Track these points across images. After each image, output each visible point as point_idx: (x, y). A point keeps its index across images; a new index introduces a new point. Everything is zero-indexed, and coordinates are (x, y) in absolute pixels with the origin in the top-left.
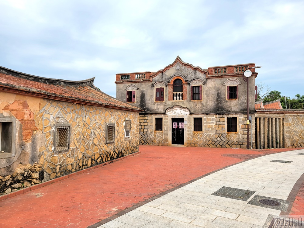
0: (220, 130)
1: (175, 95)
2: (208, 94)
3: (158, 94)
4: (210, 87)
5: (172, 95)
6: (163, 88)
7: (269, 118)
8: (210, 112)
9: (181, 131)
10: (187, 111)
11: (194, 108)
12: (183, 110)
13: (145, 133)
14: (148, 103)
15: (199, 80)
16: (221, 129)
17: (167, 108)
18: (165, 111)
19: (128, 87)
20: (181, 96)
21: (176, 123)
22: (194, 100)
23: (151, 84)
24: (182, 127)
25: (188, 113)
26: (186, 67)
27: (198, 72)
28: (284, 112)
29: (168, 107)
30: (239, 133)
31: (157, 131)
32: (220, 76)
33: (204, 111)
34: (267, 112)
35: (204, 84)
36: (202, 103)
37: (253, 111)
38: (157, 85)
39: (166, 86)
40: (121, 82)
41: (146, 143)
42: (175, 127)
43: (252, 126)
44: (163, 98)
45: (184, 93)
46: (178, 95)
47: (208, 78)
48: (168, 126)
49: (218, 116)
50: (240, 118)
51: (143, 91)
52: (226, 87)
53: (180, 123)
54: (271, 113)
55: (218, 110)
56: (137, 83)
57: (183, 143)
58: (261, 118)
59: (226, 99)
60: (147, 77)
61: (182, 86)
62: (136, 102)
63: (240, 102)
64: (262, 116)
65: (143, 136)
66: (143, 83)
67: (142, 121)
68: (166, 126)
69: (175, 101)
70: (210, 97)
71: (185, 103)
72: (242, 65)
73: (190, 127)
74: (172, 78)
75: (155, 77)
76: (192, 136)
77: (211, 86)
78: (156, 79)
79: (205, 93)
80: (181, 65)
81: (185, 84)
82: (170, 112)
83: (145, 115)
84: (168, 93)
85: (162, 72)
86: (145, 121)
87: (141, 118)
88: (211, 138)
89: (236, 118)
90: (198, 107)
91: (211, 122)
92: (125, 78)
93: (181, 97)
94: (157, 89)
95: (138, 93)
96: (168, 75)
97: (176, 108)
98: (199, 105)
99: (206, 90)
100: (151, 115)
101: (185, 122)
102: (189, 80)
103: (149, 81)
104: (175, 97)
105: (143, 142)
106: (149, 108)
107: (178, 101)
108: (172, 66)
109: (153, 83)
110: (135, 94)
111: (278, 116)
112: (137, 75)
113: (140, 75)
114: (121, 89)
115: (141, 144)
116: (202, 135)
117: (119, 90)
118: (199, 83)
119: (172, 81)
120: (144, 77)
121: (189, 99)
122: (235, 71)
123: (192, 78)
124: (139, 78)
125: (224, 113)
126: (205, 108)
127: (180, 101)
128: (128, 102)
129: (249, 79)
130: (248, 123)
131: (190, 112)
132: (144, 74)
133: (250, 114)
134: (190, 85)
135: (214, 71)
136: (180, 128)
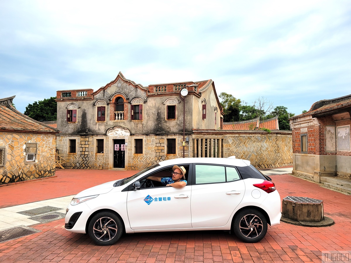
0: (159, 152)
1: (117, 115)
2: (149, 114)
3: (100, 113)
4: (150, 106)
5: (113, 115)
6: (105, 107)
7: (206, 140)
8: (150, 132)
9: (123, 153)
10: (128, 132)
11: (134, 129)
12: (124, 130)
13: (86, 156)
14: (89, 123)
15: (139, 98)
16: (160, 151)
17: (108, 128)
18: (106, 132)
19: (68, 106)
20: (123, 115)
21: (118, 145)
22: (135, 120)
23: (92, 102)
25: (129, 134)
26: (128, 84)
27: (139, 90)
28: (222, 133)
29: (109, 127)
30: (177, 155)
31: (99, 154)
32: (160, 95)
33: (144, 132)
34: (204, 132)
35: (144, 103)
36: (143, 123)
37: (190, 132)
38: (98, 104)
39: (108, 104)
40: (62, 99)
41: (87, 167)
43: (190, 147)
44: (105, 117)
45: (125, 112)
46: (120, 115)
47: (148, 96)
48: (109, 147)
49: (157, 137)
50: (179, 139)
51: (84, 110)
52: (166, 107)
53: (122, 145)
54: (209, 134)
55: (158, 131)
56: (78, 101)
57: (124, 167)
58: (198, 139)
59: (166, 119)
60: (90, 95)
61: (123, 105)
62: (77, 122)
63: (178, 123)
64: (200, 137)
65: (84, 159)
66: (84, 102)
67: (83, 143)
68: (107, 148)
69: (116, 121)
70: (151, 117)
71: (127, 123)
72: (181, 84)
73: (130, 149)
75: (97, 95)
76: (133, 159)
77: (151, 105)
78: (98, 97)
79: (145, 112)
80: (122, 82)
81: (126, 102)
82: (111, 133)
83: (86, 136)
84: (109, 112)
85: (103, 89)
86: (87, 142)
87: (82, 139)
88: (151, 161)
89: (175, 139)
90: (138, 128)
91: (151, 144)
92: (67, 96)
93: (122, 117)
94: (98, 108)
95: (80, 112)
96: (109, 92)
97: (117, 129)
98: (140, 126)
99: (147, 110)
100: (92, 137)
101: (126, 143)
102: (131, 98)
103: (90, 99)
104: (117, 116)
105: (84, 166)
106: (90, 129)
107: (119, 121)
108: (113, 83)
109: (95, 101)
110: (76, 113)
111: (216, 137)
112: (79, 92)
113: (81, 92)
114: (62, 107)
115: (82, 168)
116: (142, 158)
117: (60, 108)
118: (140, 101)
119: (113, 99)
120: (86, 95)
121: (130, 119)
122: (174, 89)
123: (133, 97)
124: (80, 96)
125: (163, 134)
126: (145, 128)
127: (122, 121)
128: (69, 122)
129: (187, 98)
130: (184, 144)
131: (130, 133)
132: (86, 92)
133: (186, 134)
134: (131, 104)
135: (155, 89)
136: (122, 150)
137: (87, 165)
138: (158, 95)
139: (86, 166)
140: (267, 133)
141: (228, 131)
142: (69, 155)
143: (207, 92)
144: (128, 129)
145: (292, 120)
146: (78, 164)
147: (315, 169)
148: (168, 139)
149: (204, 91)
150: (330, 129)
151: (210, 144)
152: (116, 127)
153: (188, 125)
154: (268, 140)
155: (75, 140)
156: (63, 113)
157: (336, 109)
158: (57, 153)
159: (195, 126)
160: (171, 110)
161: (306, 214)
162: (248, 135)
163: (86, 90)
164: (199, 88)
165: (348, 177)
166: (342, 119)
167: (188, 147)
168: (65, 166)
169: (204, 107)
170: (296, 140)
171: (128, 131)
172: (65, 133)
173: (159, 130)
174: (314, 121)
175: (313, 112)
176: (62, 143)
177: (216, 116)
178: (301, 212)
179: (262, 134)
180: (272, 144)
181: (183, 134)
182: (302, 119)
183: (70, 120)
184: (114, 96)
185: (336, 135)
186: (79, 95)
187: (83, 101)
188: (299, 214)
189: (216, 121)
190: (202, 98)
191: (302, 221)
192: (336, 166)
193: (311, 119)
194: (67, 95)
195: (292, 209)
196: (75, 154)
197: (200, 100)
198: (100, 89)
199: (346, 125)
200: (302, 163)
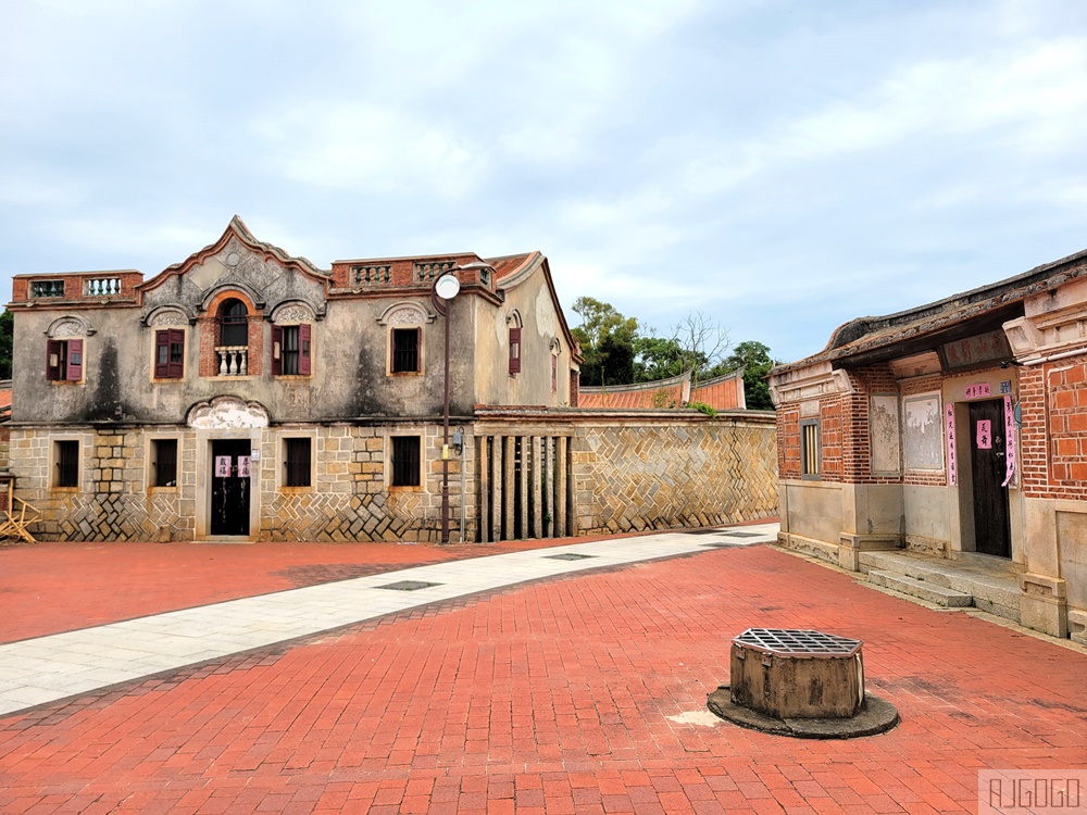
0: (367, 481)
1: (224, 357)
2: (331, 356)
3: (165, 351)
4: (337, 331)
5: (210, 357)
6: (182, 332)
7: (518, 439)
8: (338, 416)
9: (243, 485)
10: (261, 415)
11: (283, 405)
12: (248, 410)
13: (114, 497)
14: (126, 385)
15: (300, 303)
16: (370, 477)
17: (192, 402)
18: (186, 416)
19: (54, 326)
20: (243, 361)
21: (228, 459)
22: (285, 377)
23: (138, 314)
24: (246, 471)
25: (264, 422)
26: (262, 258)
27: (299, 277)
28: (567, 417)
29: (197, 399)
30: (426, 490)
31: (159, 489)
32: (368, 293)
33: (317, 415)
34: (511, 416)
35: (317, 320)
36: (312, 385)
37: (467, 414)
38: (159, 320)
39: (193, 323)
40: (29, 305)
41: (118, 535)
42: (224, 473)
43: (465, 464)
44: (182, 366)
45: (252, 349)
46: (234, 357)
47: (331, 299)
48: (195, 465)
49: (360, 431)
50: (429, 437)
51: (111, 340)
52: (389, 332)
53: (241, 459)
54: (526, 419)
55: (361, 410)
56: (90, 311)
57: (246, 532)
58: (492, 437)
59: (388, 373)
60: (131, 291)
61: (247, 325)
62: (83, 381)
63: (429, 384)
64: (497, 430)
65: (107, 506)
66: (111, 313)
67: (104, 452)
68: (188, 469)
69: (220, 378)
70: (339, 365)
71: (257, 385)
72: (436, 259)
73: (269, 471)
74: (212, 296)
75: (155, 292)
76: (278, 504)
77: (341, 327)
78: (157, 299)
79: (321, 351)
80: (244, 250)
81: (256, 317)
82: (204, 418)
83: (114, 429)
84: (197, 348)
85: (179, 272)
86: (117, 451)
87: (101, 441)
88: (337, 510)
89: (418, 438)
90: (296, 401)
91: (339, 454)
92: (48, 293)
93: (243, 365)
94: (159, 333)
95: (94, 348)
96: (198, 283)
97: (225, 405)
98: (302, 394)
99: (325, 342)
100: (137, 431)
101: (253, 453)
102: (271, 304)
103: (131, 305)
104: (224, 363)
105: (106, 530)
106: (131, 404)
107: (232, 378)
108: (211, 251)
109: (147, 310)
110: (81, 350)
111: (551, 430)
112: (92, 281)
113: (101, 281)
114: (30, 331)
115: (100, 537)
116: (310, 500)
117: (23, 334)
118: (304, 314)
119: (212, 306)
120: (117, 289)
121: (269, 371)
122: (415, 276)
123: (280, 299)
124: (96, 292)
125: (378, 421)
126: (320, 402)
127: (240, 378)
128: (54, 382)
129: (457, 307)
130: (446, 454)
131: (270, 417)
132: (117, 280)
133: (453, 423)
134: (271, 322)
135: (352, 274)
136: (241, 475)
137: (116, 529)
138: (363, 295)
139: (113, 530)
140: (706, 417)
141: (587, 411)
142: (53, 496)
143: (527, 288)
144: (261, 405)
145: (775, 376)
146: (84, 525)
147: (842, 529)
148: (396, 440)
149: (515, 287)
150: (883, 402)
151: (531, 457)
152: (220, 399)
153: (460, 392)
154: (710, 439)
155: (75, 444)
156: (34, 350)
157: (899, 343)
158: (11, 489)
159: (482, 394)
160: (406, 342)
161: (808, 694)
162: (649, 425)
163: (118, 274)
164: (498, 277)
165: (938, 552)
166: (918, 373)
167: (459, 464)
168: (38, 533)
169: (515, 336)
170: (787, 440)
171: (261, 411)
172: (41, 420)
173: (366, 408)
174: (837, 380)
175: (834, 354)
176: (30, 454)
177: (554, 365)
178: (790, 686)
179: (691, 420)
180: (722, 451)
181: (442, 420)
182: (804, 375)
183: (56, 374)
184: (216, 296)
185: (900, 421)
186: (93, 291)
187: (106, 311)
188: (783, 693)
189: (554, 383)
190: (509, 303)
191: (795, 718)
192: (903, 518)
193: (830, 374)
194: (47, 290)
195: (762, 677)
196: (74, 489)
197: (502, 314)
198: (164, 272)
199: (930, 390)
200: (807, 508)
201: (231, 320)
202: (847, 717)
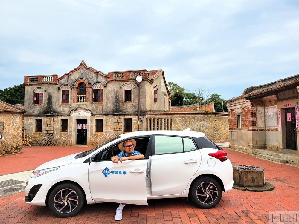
0: (118, 130)
1: (80, 98)
2: (108, 97)
3: (64, 96)
4: (110, 91)
5: (76, 98)
6: (69, 91)
7: (158, 119)
8: (110, 113)
9: (85, 131)
11: (95, 110)
12: (86, 111)
13: (51, 134)
14: (54, 105)
15: (100, 83)
16: (118, 129)
18: (70, 113)
19: (35, 90)
20: (85, 98)
21: (81, 124)
22: (96, 103)
23: (57, 86)
24: (86, 128)
25: (90, 115)
26: (90, 71)
27: (99, 76)
28: (171, 113)
29: (73, 109)
31: (63, 132)
32: (118, 80)
33: (104, 113)
34: (156, 113)
35: (104, 88)
36: (103, 105)
37: (144, 113)
38: (63, 88)
39: (72, 89)
40: (29, 84)
41: (52, 144)
42: (80, 128)
43: (144, 126)
44: (69, 100)
45: (87, 95)
46: (82, 98)
47: (108, 82)
48: (72, 126)
49: (116, 117)
50: (134, 119)
51: (50, 93)
52: (123, 91)
53: (84, 124)
54: (160, 114)
55: (116, 112)
56: (45, 86)
57: (86, 144)
58: (151, 119)
59: (123, 102)
60: (55, 80)
61: (86, 89)
62: (43, 104)
63: (134, 105)
64: (152, 117)
65: (49, 137)
67: (48, 123)
68: (70, 127)
69: (79, 103)
70: (110, 99)
71: (89, 105)
72: (136, 71)
73: (92, 128)
74: (77, 81)
75: (62, 80)
76: (94, 136)
77: (111, 90)
78: (62, 82)
79: (105, 96)
80: (85, 69)
81: (88, 87)
82: (75, 114)
83: (51, 116)
84: (73, 95)
85: (68, 75)
86: (52, 122)
87: (48, 119)
88: (110, 138)
89: (131, 119)
90: (99, 109)
91: (110, 123)
92: (34, 81)
93: (85, 100)
94: (63, 91)
95: (46, 95)
96: (73, 78)
97: (80, 110)
98: (100, 107)
99: (106, 93)
100: (57, 117)
101: (88, 123)
102: (92, 84)
103: (55, 84)
104: (80, 99)
105: (49, 143)
106: (56, 110)
107: (82, 103)
108: (76, 69)
109: (59, 85)
110: (42, 96)
111: (165, 116)
112: (45, 78)
113: (47, 78)
114: (29, 91)
115: (47, 145)
116: (102, 135)
117: (27, 92)
118: (101, 86)
119: (77, 84)
120: (52, 80)
121: (92, 101)
122: (130, 76)
123: (95, 82)
124: (46, 81)
125: (121, 114)
126: (105, 109)
127: (84, 103)
128: (35, 104)
129: (142, 84)
130: (139, 123)
131: (92, 113)
132: (52, 77)
133: (141, 115)
134: (92, 88)
135: (113, 75)
136: (84, 129)
137: (52, 143)
138: (117, 81)
139: (51, 143)
140: (207, 114)
141: (176, 112)
142: (35, 134)
143: (158, 79)
144: (90, 110)
145: (228, 102)
146: (43, 142)
147: (248, 143)
148: (125, 119)
149: (156, 79)
150: (260, 109)
151: (161, 123)
152: (79, 109)
153: (142, 107)
154: (209, 120)
155: (41, 120)
156: (30, 96)
157: (266, 92)
158: (24, 132)
159: (148, 108)
160: (128, 94)
161: (251, 181)
162: (192, 116)
163: (52, 76)
164: (152, 76)
165: (276, 149)
166: (270, 101)
167: (142, 126)
168: (32, 144)
169: (156, 92)
170: (232, 119)
171: (90, 112)
172: (32, 114)
173: (117, 111)
174: (247, 103)
175: (246, 96)
176: (29, 123)
177: (165, 100)
179: (204, 114)
180: (212, 123)
181: (138, 114)
182: (237, 102)
183: (36, 102)
184: (78, 81)
185: (265, 114)
186: (45, 80)
187: (49, 86)
188: (245, 180)
189: (165, 105)
190: (154, 84)
191: (248, 187)
192: (265, 140)
193: (245, 101)
194: (33, 80)
195: (239, 177)
196: (41, 132)
197: (152, 86)
198: (64, 75)
199: (273, 105)
200: (238, 138)
201: (81, 88)
202: (262, 187)
